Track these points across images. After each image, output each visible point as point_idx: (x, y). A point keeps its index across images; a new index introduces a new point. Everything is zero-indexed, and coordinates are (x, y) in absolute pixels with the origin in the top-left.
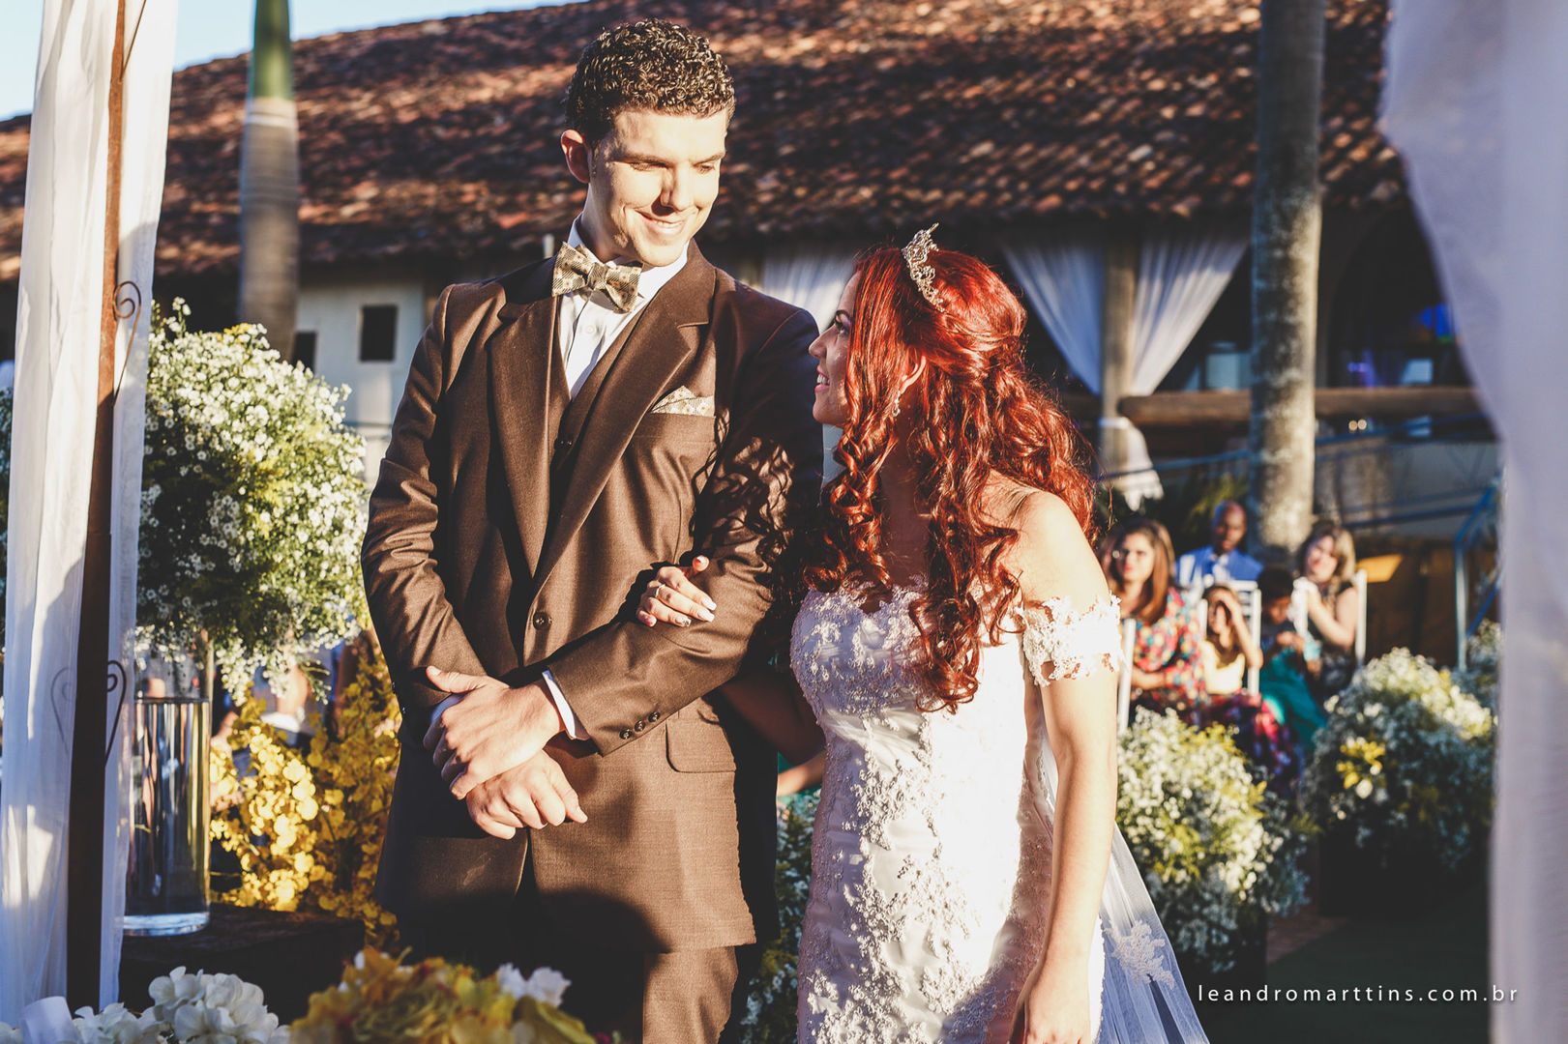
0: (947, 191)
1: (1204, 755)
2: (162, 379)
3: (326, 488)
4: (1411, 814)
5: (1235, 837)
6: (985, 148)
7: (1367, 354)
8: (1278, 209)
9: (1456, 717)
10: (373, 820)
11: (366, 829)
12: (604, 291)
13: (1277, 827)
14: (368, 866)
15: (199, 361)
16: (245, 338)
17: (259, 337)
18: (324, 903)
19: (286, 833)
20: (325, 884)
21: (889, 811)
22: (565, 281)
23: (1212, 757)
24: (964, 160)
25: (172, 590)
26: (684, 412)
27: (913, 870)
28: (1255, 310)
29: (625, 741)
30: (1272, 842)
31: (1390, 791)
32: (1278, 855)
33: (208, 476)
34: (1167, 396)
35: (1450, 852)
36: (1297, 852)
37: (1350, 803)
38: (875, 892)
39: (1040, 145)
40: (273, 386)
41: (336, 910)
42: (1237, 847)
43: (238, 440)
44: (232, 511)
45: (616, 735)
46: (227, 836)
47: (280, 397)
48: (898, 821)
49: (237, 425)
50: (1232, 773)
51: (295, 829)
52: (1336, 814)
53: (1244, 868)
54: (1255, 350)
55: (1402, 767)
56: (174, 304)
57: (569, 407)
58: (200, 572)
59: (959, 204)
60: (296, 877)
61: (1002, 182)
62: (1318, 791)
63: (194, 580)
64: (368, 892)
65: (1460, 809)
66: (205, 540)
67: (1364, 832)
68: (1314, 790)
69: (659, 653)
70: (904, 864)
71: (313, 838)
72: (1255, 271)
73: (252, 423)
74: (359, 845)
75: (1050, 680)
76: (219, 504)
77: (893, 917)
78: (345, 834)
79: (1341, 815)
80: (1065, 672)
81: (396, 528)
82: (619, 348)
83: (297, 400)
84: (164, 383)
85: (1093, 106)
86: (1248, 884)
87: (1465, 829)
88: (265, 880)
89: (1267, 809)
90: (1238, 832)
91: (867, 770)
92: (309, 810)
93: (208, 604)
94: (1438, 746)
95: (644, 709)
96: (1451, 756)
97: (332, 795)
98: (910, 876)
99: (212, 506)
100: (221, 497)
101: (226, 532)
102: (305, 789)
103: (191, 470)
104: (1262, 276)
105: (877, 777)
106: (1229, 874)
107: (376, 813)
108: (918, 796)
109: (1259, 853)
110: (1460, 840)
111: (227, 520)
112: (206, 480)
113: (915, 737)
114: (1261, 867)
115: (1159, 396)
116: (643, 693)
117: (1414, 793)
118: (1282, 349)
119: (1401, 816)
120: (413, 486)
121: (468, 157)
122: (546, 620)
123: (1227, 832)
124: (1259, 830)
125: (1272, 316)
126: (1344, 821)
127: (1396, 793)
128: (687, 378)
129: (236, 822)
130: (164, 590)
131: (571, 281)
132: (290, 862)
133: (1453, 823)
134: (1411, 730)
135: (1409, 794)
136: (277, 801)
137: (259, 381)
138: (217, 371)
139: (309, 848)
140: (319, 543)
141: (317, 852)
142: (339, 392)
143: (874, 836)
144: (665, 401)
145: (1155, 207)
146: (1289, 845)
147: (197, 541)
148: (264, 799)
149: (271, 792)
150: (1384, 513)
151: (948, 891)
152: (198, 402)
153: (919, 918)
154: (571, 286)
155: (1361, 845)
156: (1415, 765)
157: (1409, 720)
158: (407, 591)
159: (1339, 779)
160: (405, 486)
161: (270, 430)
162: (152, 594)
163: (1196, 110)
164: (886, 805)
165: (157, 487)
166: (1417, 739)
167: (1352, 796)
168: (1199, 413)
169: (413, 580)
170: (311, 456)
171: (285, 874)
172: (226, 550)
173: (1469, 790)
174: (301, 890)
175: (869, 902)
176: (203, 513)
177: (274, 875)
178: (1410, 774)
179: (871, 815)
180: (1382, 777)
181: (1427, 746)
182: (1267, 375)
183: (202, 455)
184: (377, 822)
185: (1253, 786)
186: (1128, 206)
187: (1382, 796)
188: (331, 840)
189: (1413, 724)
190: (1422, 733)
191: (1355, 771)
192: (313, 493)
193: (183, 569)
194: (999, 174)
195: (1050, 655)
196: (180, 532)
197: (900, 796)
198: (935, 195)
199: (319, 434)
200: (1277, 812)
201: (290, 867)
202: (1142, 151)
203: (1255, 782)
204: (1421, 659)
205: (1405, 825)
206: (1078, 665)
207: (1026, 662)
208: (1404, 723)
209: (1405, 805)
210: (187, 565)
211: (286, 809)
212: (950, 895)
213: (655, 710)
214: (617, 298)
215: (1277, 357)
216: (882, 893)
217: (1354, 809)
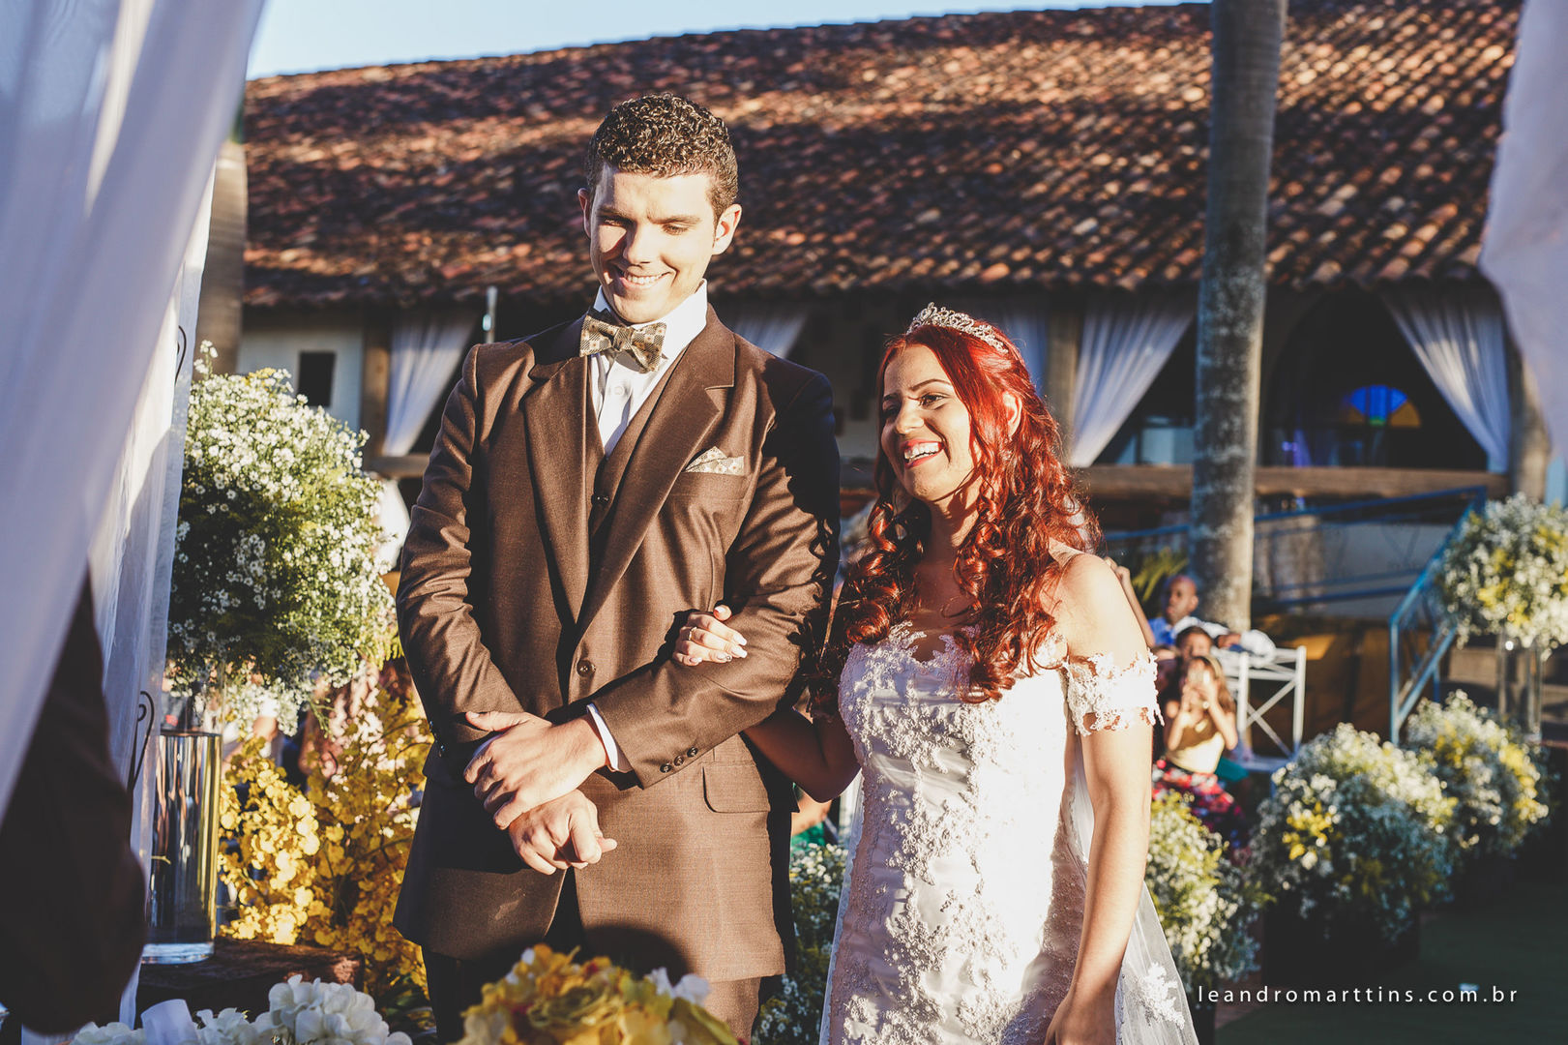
0: (892, 259)
1: (1163, 821)
2: (191, 419)
3: (348, 531)
4: (1355, 886)
5: (1192, 902)
6: (932, 215)
7: (1299, 436)
8: (1225, 287)
9: (1398, 793)
10: (369, 858)
11: (362, 867)
12: (630, 352)
13: (1229, 893)
14: (364, 902)
15: (227, 402)
16: (270, 382)
17: (284, 381)
18: (320, 937)
19: (287, 867)
20: (322, 919)
21: (934, 848)
22: (592, 342)
23: (1169, 824)
24: (909, 227)
25: (197, 623)
26: (717, 471)
27: (955, 904)
28: (1199, 386)
29: (665, 774)
30: (1227, 908)
31: (1334, 863)
32: (1232, 921)
33: (236, 515)
34: (1105, 468)
35: (1391, 926)
36: (1249, 919)
37: (1295, 874)
38: (919, 923)
39: (984, 216)
40: (297, 428)
41: (332, 945)
42: (1193, 912)
43: (265, 480)
44: (258, 550)
45: (657, 769)
46: (226, 869)
47: (305, 441)
48: (944, 858)
49: (265, 466)
50: (1188, 840)
51: (296, 864)
52: (1281, 885)
53: (1199, 933)
54: (1199, 426)
55: (1347, 840)
56: (202, 347)
57: (606, 463)
58: (225, 608)
59: (906, 271)
60: (294, 911)
61: (949, 250)
62: (1263, 862)
63: (219, 616)
64: (364, 928)
65: (1402, 883)
66: (231, 577)
67: (1308, 904)
68: (1260, 860)
69: (699, 692)
70: (948, 899)
71: (313, 873)
72: (1200, 347)
73: (278, 465)
74: (357, 882)
75: (1090, 730)
76: (246, 543)
77: (934, 948)
78: (342, 870)
79: (1286, 886)
80: (1106, 724)
81: (434, 573)
82: (650, 408)
83: (320, 444)
84: (193, 423)
85: (1038, 178)
86: (1203, 949)
87: (1407, 903)
88: (265, 914)
89: (1220, 875)
90: (1195, 897)
91: (914, 810)
92: (311, 846)
93: (232, 640)
94: (1382, 820)
95: (684, 745)
96: (1394, 831)
97: (333, 832)
98: (951, 912)
99: (239, 543)
100: (248, 536)
101: (252, 569)
102: (308, 826)
103: (218, 508)
104: (1206, 353)
105: (924, 816)
106: (1185, 938)
107: (374, 851)
108: (962, 834)
109: (1213, 918)
110: (1401, 913)
111: (253, 558)
112: (233, 519)
113: (964, 780)
114: (1215, 934)
115: (1095, 468)
116: (683, 729)
117: (1358, 866)
118: (1225, 426)
119: (1344, 888)
120: (450, 533)
121: (411, 206)
122: (589, 667)
123: (1184, 897)
124: (1214, 895)
125: (1216, 393)
126: (1289, 891)
127: (1340, 865)
128: (717, 439)
129: (235, 855)
130: (189, 625)
131: (598, 342)
132: (290, 897)
133: (1395, 897)
134: (1355, 804)
135: (1353, 869)
136: (281, 836)
137: (285, 424)
138: (244, 413)
139: (308, 883)
140: (336, 583)
141: (315, 887)
142: (356, 438)
143: (918, 871)
144: (698, 461)
145: (1101, 279)
146: (1242, 912)
147: (223, 578)
148: (268, 834)
149: (275, 827)
150: (1315, 592)
151: (988, 924)
152: (228, 443)
153: (960, 949)
154: (597, 347)
155: (1305, 916)
156: (1360, 838)
157: (1354, 794)
158: (448, 634)
159: (1285, 850)
160: (444, 533)
161: (295, 473)
162: (178, 629)
163: (1140, 187)
164: (932, 843)
165: (187, 524)
166: (1362, 813)
167: (1297, 867)
168: (1137, 486)
169: (453, 624)
170: (333, 499)
171: (285, 907)
172: (252, 587)
173: (1411, 864)
174: (299, 924)
175: (912, 934)
176: (229, 551)
177: (274, 909)
178: (1354, 847)
179: (916, 852)
180: (1328, 849)
181: (1371, 820)
182: (1210, 451)
183: (232, 495)
184: (374, 860)
185: (1207, 853)
186: (1074, 277)
187: (1327, 867)
188: (329, 876)
189: (1358, 798)
190: (1367, 807)
191: (1301, 842)
192: (335, 534)
193: (209, 605)
194: (946, 242)
195: (1092, 706)
196: (206, 568)
197: (945, 834)
198: (881, 260)
199: (339, 478)
200: (1230, 879)
201: (288, 901)
202: (1088, 225)
203: (1211, 849)
204: (1364, 734)
205: (1348, 897)
206: (1118, 718)
207: (1069, 713)
208: (1350, 796)
209: (1349, 878)
210: (214, 601)
211: (288, 845)
212: (990, 928)
213: (694, 745)
214: (642, 359)
215: (1221, 434)
216: (925, 925)
217: (1298, 881)
